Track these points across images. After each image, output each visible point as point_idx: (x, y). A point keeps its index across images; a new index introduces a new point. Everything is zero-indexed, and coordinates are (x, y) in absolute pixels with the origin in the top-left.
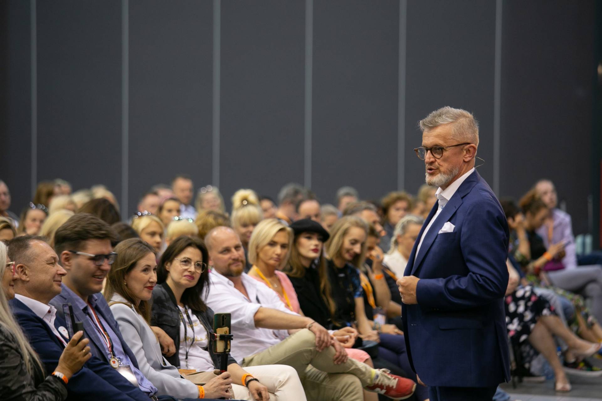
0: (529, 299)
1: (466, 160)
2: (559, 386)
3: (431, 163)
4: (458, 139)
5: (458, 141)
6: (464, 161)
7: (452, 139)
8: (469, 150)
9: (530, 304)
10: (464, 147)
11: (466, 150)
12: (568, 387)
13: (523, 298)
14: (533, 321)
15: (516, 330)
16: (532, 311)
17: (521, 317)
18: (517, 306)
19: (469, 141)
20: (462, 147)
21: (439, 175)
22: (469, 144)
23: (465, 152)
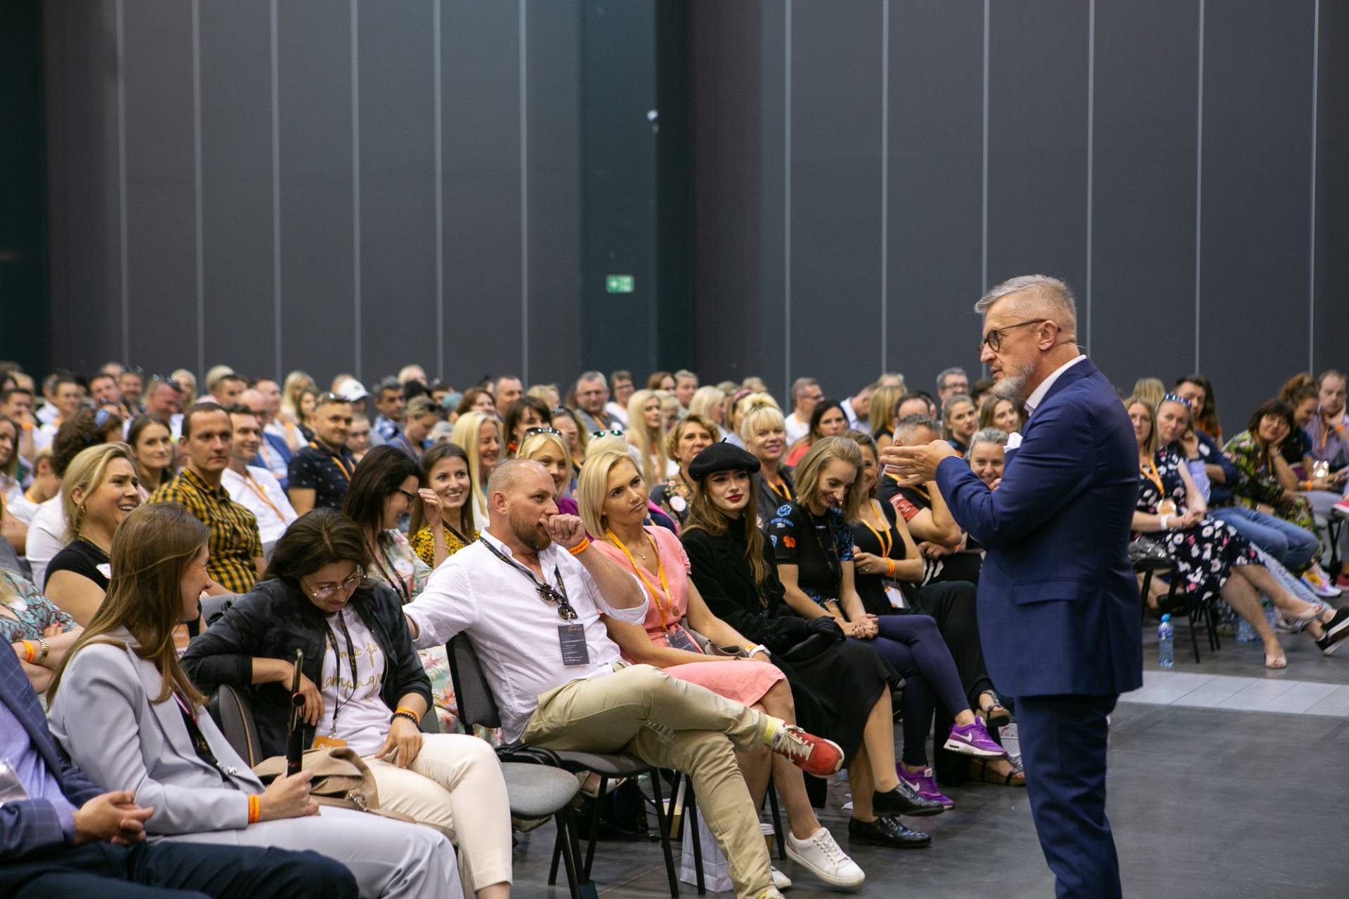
0: (1220, 541)
1: (1043, 347)
2: (1270, 660)
3: (991, 361)
4: (1024, 316)
5: (1023, 319)
6: (1042, 351)
7: (1012, 316)
8: (1046, 331)
9: (1220, 549)
10: (1036, 327)
11: (1040, 330)
12: (1283, 661)
13: (1211, 539)
14: (1225, 573)
15: (1198, 584)
16: (1222, 560)
17: (1207, 566)
18: (1202, 550)
19: (1042, 317)
20: (1031, 326)
21: (1003, 380)
22: (1043, 321)
23: (1040, 334)
